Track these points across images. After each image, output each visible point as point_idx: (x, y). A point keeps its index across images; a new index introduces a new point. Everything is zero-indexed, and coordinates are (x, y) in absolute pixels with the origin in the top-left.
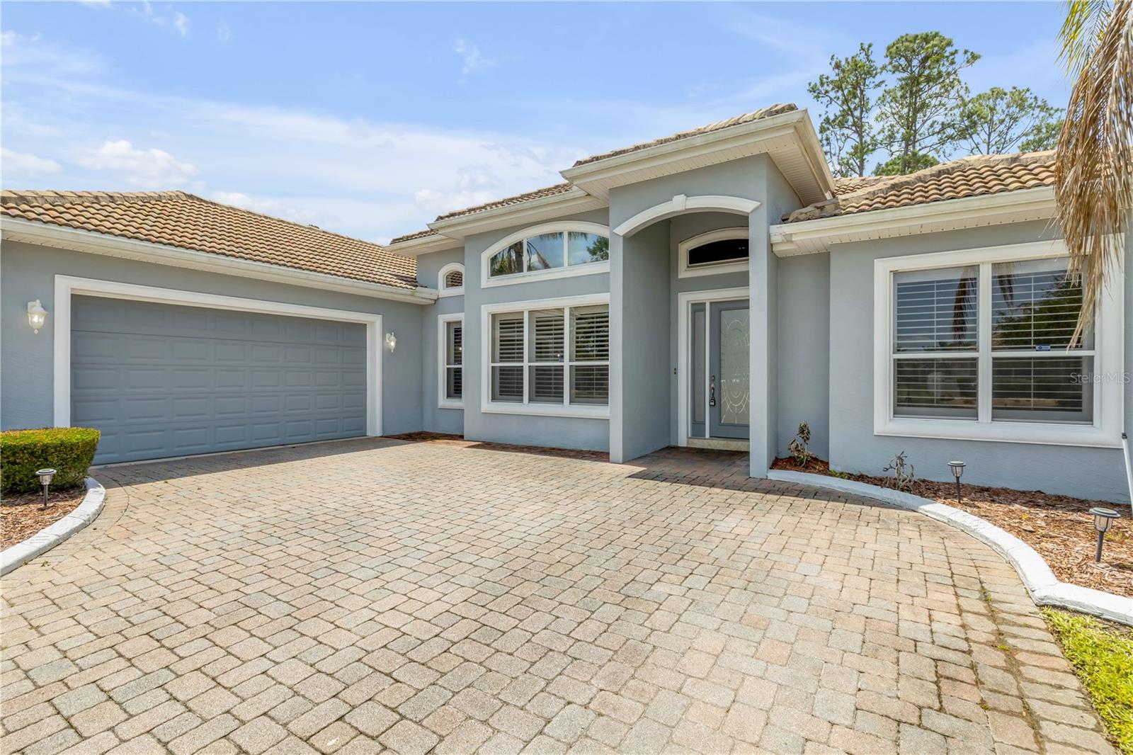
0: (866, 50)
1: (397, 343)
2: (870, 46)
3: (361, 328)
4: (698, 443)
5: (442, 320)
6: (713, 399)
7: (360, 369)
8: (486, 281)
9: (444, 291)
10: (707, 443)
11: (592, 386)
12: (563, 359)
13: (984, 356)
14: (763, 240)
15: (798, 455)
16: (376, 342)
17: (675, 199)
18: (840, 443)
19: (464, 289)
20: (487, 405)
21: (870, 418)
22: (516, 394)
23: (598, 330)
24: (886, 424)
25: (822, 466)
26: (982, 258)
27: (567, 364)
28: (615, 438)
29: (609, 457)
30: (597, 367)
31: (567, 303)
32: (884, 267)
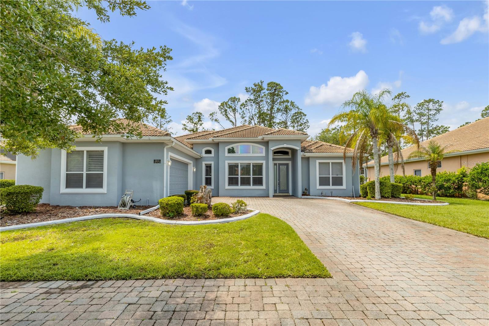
1: (196, 170)
2: (263, 82)
3: (186, 165)
4: (276, 194)
5: (204, 163)
6: (279, 185)
7: (187, 178)
8: (227, 154)
9: (204, 155)
10: (278, 194)
11: (258, 182)
12: (250, 175)
13: (331, 176)
14: (300, 154)
15: (306, 193)
16: (192, 169)
17: (285, 145)
18: (312, 191)
19: (212, 155)
20: (227, 187)
21: (316, 186)
22: (237, 184)
23: (258, 169)
24: (318, 187)
25: (309, 195)
26: (331, 161)
27: (251, 176)
28: (271, 192)
29: (268, 197)
30: (258, 178)
31: (252, 162)
32: (318, 161)
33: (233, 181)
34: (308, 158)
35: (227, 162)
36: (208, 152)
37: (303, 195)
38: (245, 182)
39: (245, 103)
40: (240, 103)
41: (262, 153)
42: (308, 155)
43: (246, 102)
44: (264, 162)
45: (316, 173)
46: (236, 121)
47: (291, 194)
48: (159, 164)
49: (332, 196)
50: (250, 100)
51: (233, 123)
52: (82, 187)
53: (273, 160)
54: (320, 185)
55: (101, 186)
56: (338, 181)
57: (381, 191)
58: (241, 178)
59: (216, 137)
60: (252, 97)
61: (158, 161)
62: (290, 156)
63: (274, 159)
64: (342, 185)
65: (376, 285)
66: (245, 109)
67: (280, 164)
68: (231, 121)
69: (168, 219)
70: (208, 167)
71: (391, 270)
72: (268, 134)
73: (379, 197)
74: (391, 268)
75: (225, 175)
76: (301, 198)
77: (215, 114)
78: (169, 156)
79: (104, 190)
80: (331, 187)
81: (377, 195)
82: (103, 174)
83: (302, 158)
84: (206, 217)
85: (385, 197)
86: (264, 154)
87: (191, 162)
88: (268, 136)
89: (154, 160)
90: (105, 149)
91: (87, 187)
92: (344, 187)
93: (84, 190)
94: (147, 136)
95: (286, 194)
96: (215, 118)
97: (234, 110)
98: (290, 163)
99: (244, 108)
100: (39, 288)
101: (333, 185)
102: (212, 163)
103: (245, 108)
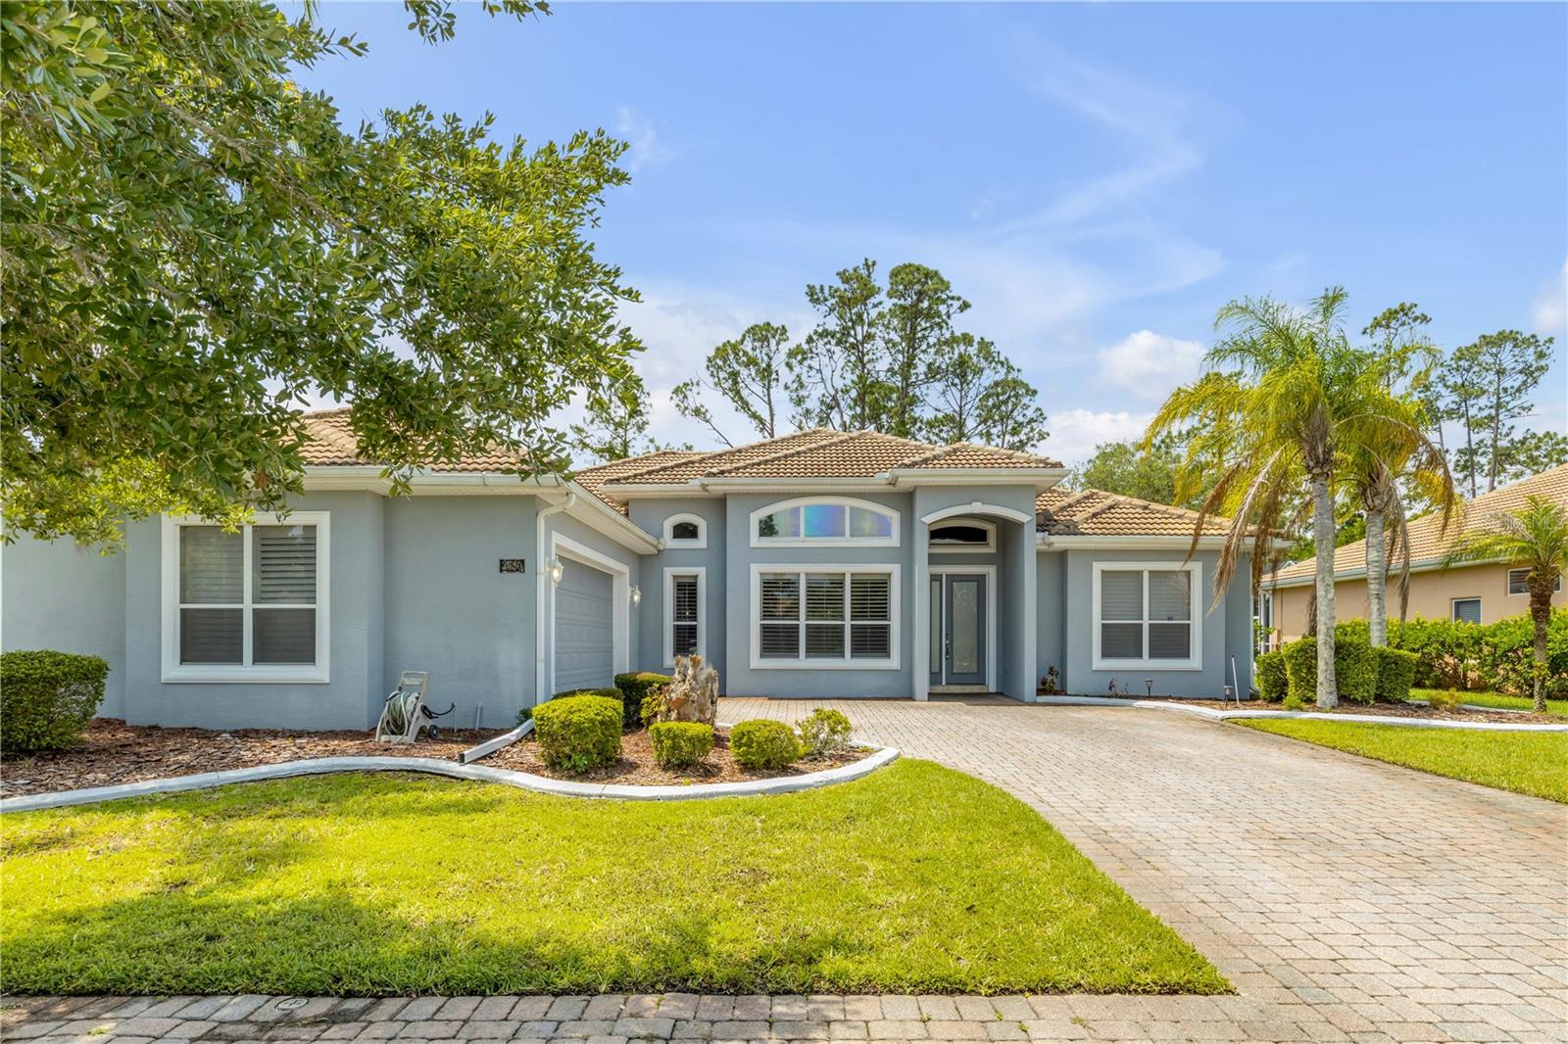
0: (869, 266)
1: (642, 597)
2: (874, 264)
3: (605, 578)
4: (938, 689)
5: (669, 573)
6: (947, 653)
7: (608, 626)
8: (756, 540)
9: (669, 542)
10: (943, 688)
11: (873, 642)
12: (842, 618)
13: (1146, 622)
14: (1033, 542)
15: (1052, 686)
16: (625, 594)
17: (974, 504)
18: (1074, 677)
19: (701, 542)
20: (757, 662)
21: (1090, 660)
22: (792, 650)
23: (872, 595)
24: (1099, 663)
25: (1063, 692)
26: (1146, 567)
27: (848, 623)
28: (922, 684)
29: (911, 698)
30: (873, 627)
31: (848, 569)
32: (1098, 567)
33: (778, 641)
34: (1062, 555)
35: (756, 572)
36: (686, 531)
37: (1041, 692)
38: (825, 642)
39: (805, 347)
40: (785, 347)
41: (887, 533)
42: (1060, 542)
43: (810, 340)
44: (895, 570)
45: (1090, 613)
46: (772, 415)
47: (992, 688)
48: (517, 575)
49: (1149, 698)
50: (825, 334)
51: (761, 421)
52: (237, 658)
53: (930, 563)
54: (1105, 655)
55: (307, 656)
56: (1172, 641)
57: (1340, 676)
58: (808, 626)
59: (714, 475)
60: (833, 324)
61: (514, 566)
62: (990, 548)
63: (933, 560)
64: (1188, 656)
65: (1405, 1021)
66: (806, 369)
67: (952, 578)
68: (754, 416)
69: (570, 778)
70: (687, 591)
71: (1448, 966)
72: (913, 464)
73: (1333, 699)
74: (1443, 958)
75: (749, 618)
76: (1035, 704)
77: (695, 389)
78: (554, 546)
79: (319, 671)
80: (1146, 663)
81: (1325, 692)
82: (314, 610)
83: (1039, 554)
84: (709, 773)
85: (1355, 699)
86: (894, 540)
87: (625, 569)
88: (915, 471)
89: (502, 563)
90: (322, 520)
91: (260, 658)
92: (1195, 662)
93: (248, 671)
94: (475, 469)
95: (975, 689)
96: (693, 401)
97: (766, 374)
98: (990, 572)
99: (801, 363)
100: (179, 1021)
101: (1152, 655)
102: (701, 572)
103: (806, 363)
